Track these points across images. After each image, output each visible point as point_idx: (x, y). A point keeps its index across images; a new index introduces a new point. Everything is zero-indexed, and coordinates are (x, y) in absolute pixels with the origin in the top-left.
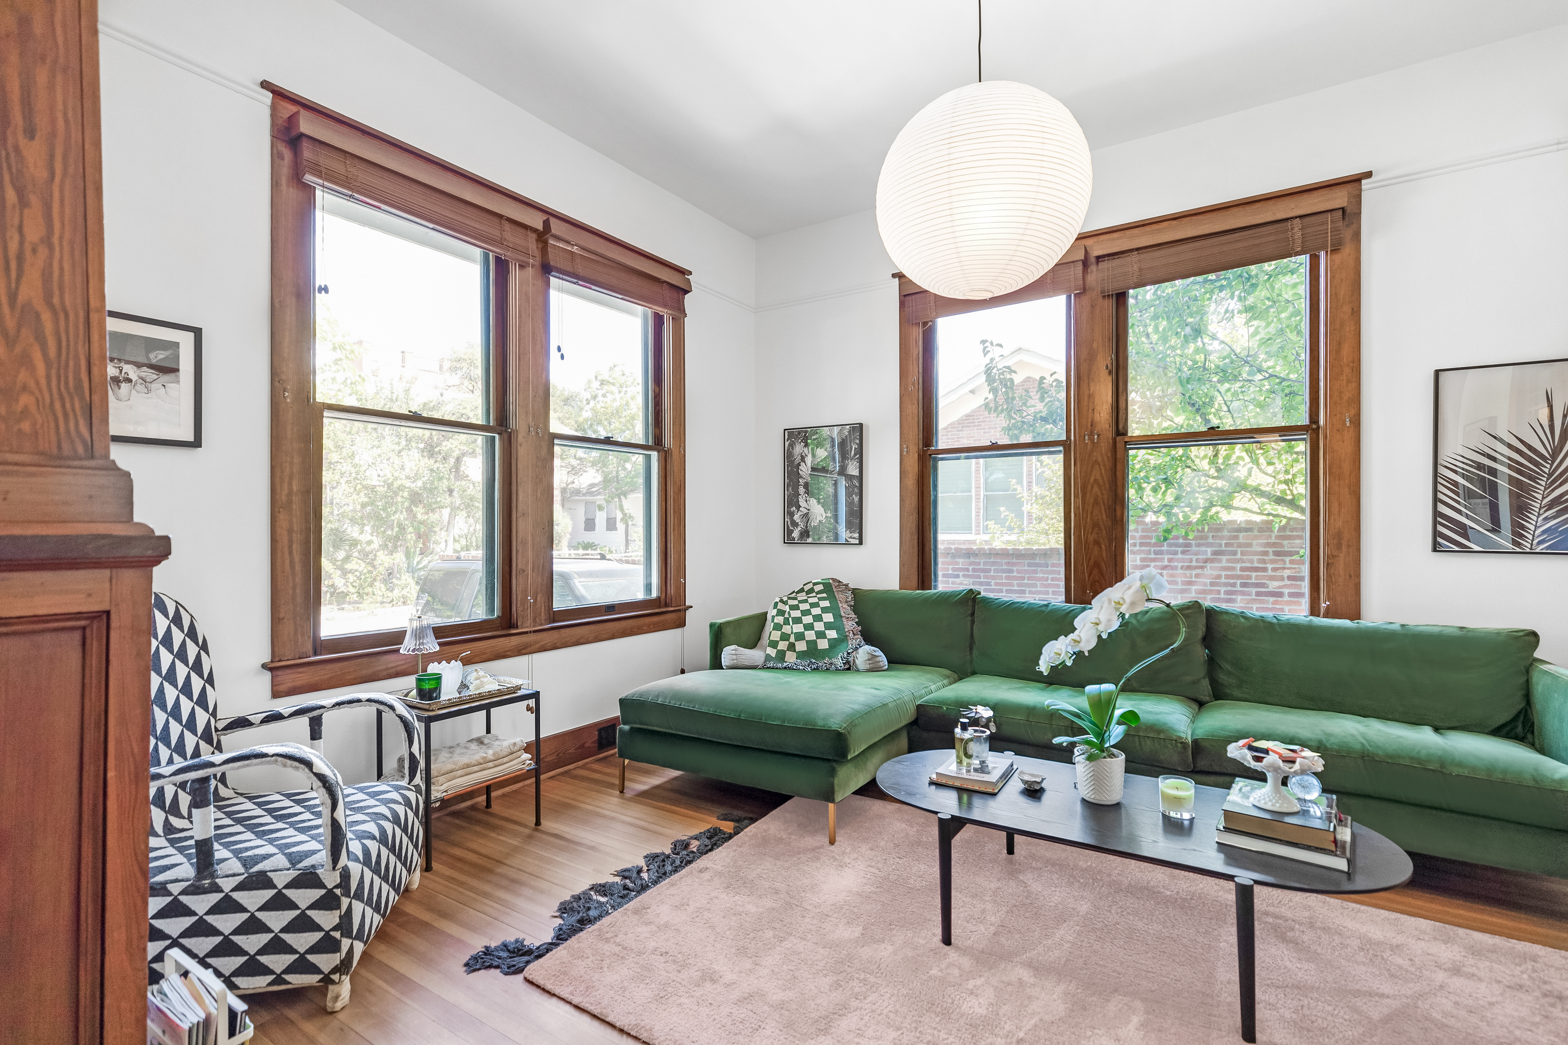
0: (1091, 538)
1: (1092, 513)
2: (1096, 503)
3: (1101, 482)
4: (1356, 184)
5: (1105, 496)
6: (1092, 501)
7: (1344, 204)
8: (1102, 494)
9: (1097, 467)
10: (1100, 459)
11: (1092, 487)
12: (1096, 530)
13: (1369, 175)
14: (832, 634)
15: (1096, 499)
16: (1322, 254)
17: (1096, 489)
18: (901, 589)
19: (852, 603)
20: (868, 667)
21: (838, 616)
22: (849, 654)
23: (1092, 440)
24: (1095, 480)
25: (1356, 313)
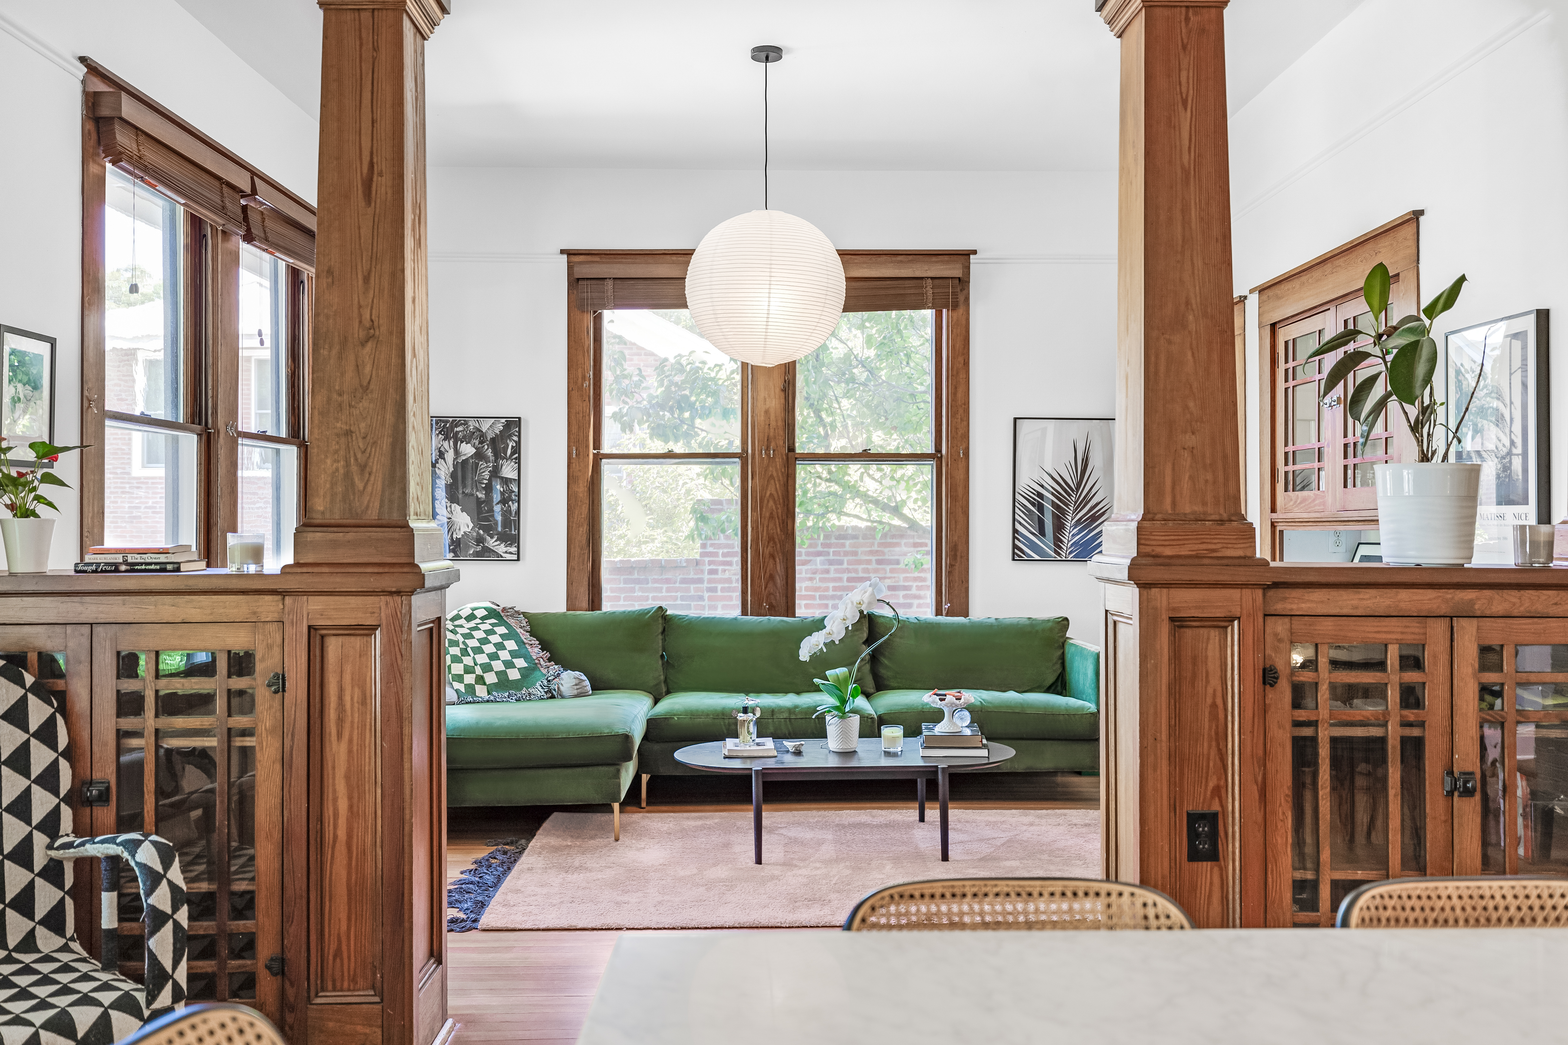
0: (767, 552)
1: (768, 527)
2: (771, 517)
3: (776, 496)
4: (966, 257)
5: (780, 511)
6: (768, 515)
7: (960, 275)
8: (777, 508)
9: (772, 482)
10: (775, 474)
11: (768, 501)
12: (771, 544)
13: (975, 252)
14: (520, 663)
15: (771, 513)
16: (944, 311)
17: (771, 503)
18: (568, 610)
19: (528, 628)
20: (575, 692)
21: (520, 643)
22: (549, 681)
23: (768, 455)
24: (771, 495)
25: (966, 364)
